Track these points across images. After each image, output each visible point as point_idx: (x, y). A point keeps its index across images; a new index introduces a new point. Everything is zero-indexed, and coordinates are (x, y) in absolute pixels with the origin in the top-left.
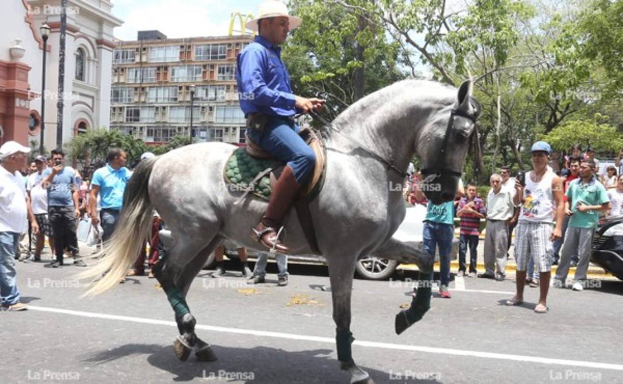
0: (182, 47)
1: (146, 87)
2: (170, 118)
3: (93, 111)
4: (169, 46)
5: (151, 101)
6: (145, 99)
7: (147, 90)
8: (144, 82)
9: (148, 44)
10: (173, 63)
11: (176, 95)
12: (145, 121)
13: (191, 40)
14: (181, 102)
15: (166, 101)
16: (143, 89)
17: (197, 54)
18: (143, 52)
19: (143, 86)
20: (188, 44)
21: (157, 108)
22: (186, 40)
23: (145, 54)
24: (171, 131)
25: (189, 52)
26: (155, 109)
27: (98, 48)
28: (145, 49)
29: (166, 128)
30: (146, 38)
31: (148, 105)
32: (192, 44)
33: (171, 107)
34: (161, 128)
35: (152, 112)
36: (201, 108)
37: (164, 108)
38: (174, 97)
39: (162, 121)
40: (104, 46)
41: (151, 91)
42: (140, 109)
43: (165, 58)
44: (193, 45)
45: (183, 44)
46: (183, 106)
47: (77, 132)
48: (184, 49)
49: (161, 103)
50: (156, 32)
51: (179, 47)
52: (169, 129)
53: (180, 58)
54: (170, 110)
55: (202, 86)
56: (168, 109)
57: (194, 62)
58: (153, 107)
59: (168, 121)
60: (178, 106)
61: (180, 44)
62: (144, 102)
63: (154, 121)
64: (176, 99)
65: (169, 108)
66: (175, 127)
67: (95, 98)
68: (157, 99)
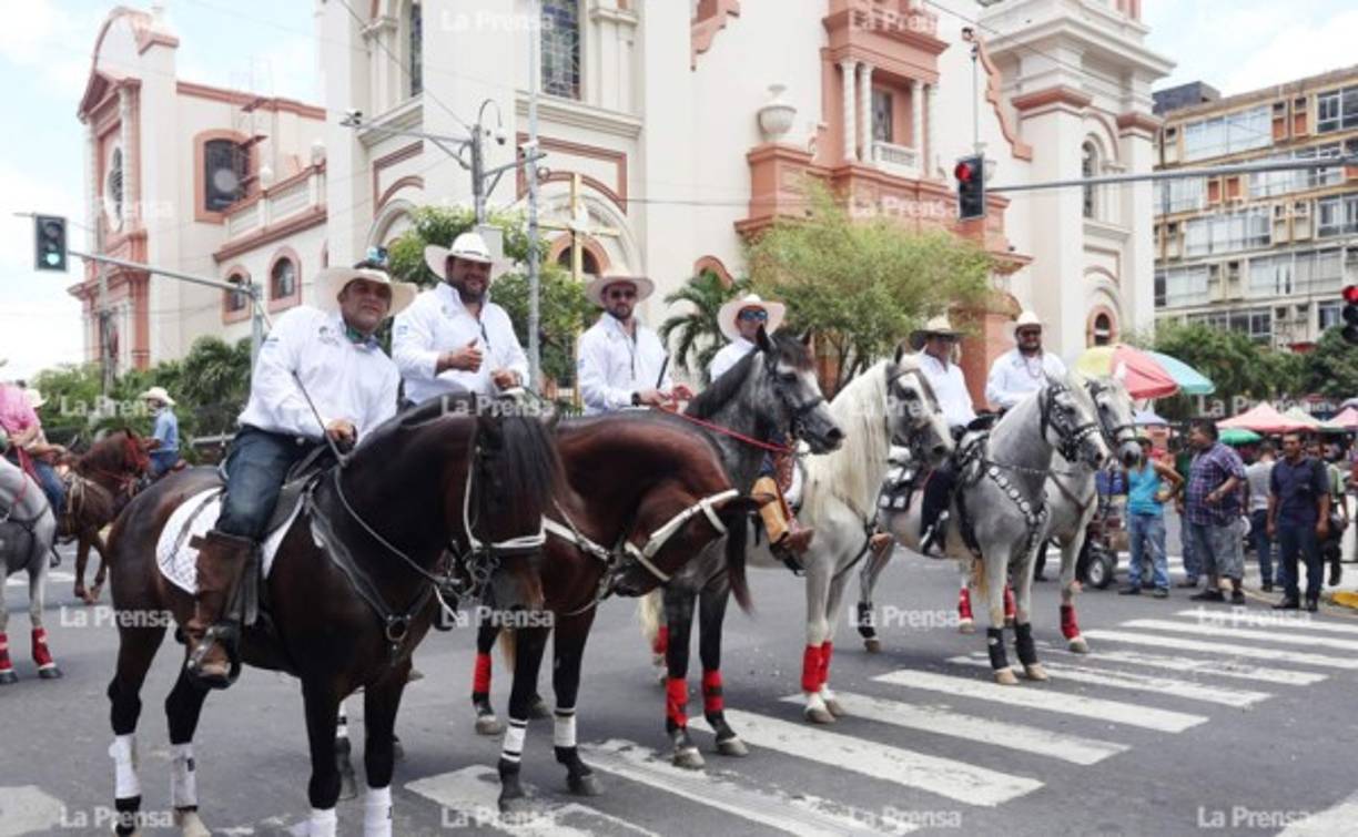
0: (1278, 107)
1: (1180, 221)
2: (1251, 288)
3: (1118, 286)
4: (1239, 113)
5: (1194, 253)
6: (1179, 251)
7: (1183, 228)
8: (1174, 209)
9: (1180, 118)
10: (1254, 150)
11: (1265, 228)
12: (1182, 303)
13: (1303, 85)
14: (1280, 245)
15: (1240, 247)
16: (1172, 227)
17: (1323, 116)
18: (1167, 141)
19: (1171, 220)
20: (1296, 96)
21: (1214, 268)
22: (1288, 88)
23: (1173, 143)
24: (1256, 320)
25: (1302, 116)
26: (1207, 270)
27: (1122, 137)
28: (1171, 132)
29: (1243, 314)
30: (1170, 106)
31: (1186, 264)
32: (1306, 93)
33: (1252, 260)
34: (1228, 316)
35: (1200, 280)
36: (1344, 254)
37: (1234, 265)
38: (1261, 234)
39: (1230, 297)
40: (1135, 130)
41: (1192, 231)
42: (1167, 274)
43: (1228, 144)
44: (1311, 96)
45: (1282, 98)
46: (1289, 255)
47: (1092, 339)
48: (1285, 110)
49: (1224, 255)
50: (1197, 85)
51: (1270, 110)
52: (1251, 315)
53: (1275, 135)
54: (1251, 267)
55: (1345, 195)
56: (1245, 268)
57: (1315, 138)
58: (1203, 266)
59: (1247, 295)
60: (1274, 257)
61: (1273, 101)
62: (1176, 259)
63: (1205, 301)
64: (1266, 240)
65: (1247, 263)
66: (1268, 308)
67: (1122, 256)
68: (1210, 247)
